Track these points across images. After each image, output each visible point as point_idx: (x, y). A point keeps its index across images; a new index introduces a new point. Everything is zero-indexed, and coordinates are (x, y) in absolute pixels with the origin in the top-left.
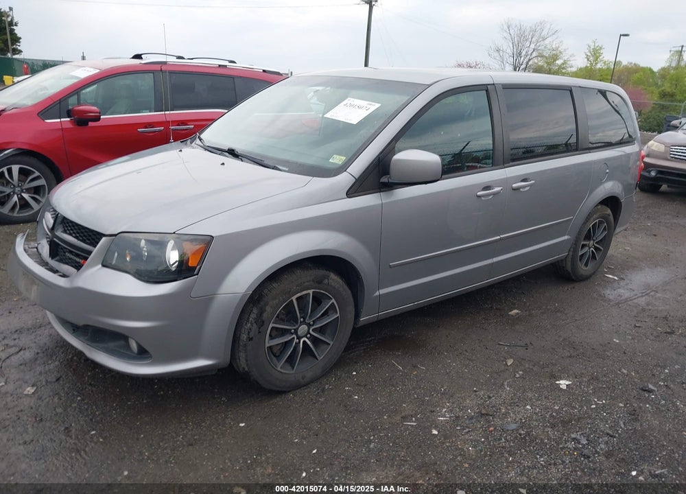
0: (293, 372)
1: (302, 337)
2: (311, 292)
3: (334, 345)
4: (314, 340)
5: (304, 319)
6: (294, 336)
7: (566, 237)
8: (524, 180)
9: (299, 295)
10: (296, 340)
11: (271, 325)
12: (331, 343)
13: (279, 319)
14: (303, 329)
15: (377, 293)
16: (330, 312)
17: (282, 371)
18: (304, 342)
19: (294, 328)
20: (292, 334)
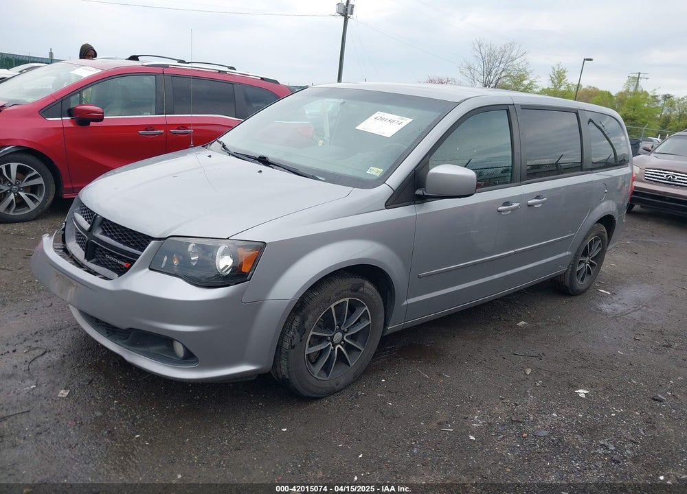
0: (328, 379)
1: (337, 344)
2: (347, 300)
3: (366, 351)
4: (348, 347)
5: (340, 326)
6: (330, 343)
7: (568, 253)
8: (538, 197)
9: (337, 303)
10: (332, 348)
11: (311, 333)
12: (363, 350)
13: (319, 327)
14: (338, 336)
15: (405, 303)
16: (362, 320)
17: (319, 378)
18: (339, 348)
19: (331, 335)
20: (328, 341)
